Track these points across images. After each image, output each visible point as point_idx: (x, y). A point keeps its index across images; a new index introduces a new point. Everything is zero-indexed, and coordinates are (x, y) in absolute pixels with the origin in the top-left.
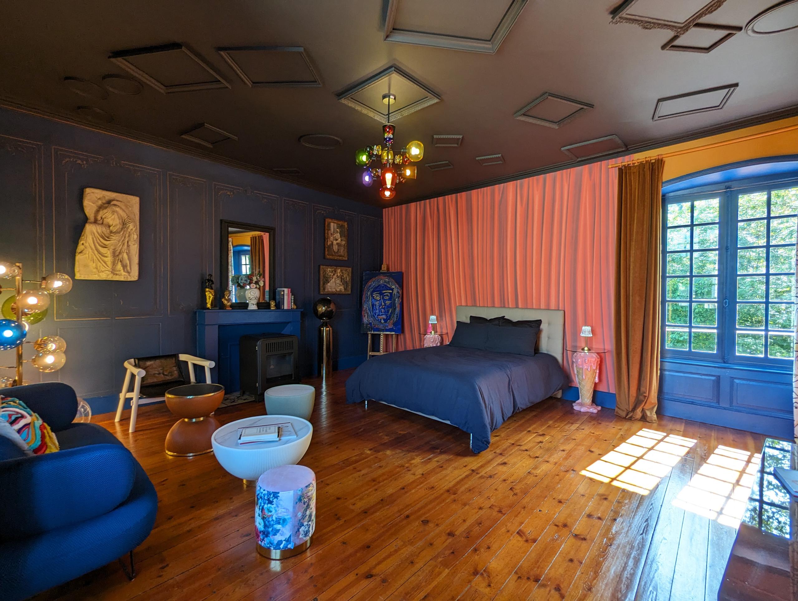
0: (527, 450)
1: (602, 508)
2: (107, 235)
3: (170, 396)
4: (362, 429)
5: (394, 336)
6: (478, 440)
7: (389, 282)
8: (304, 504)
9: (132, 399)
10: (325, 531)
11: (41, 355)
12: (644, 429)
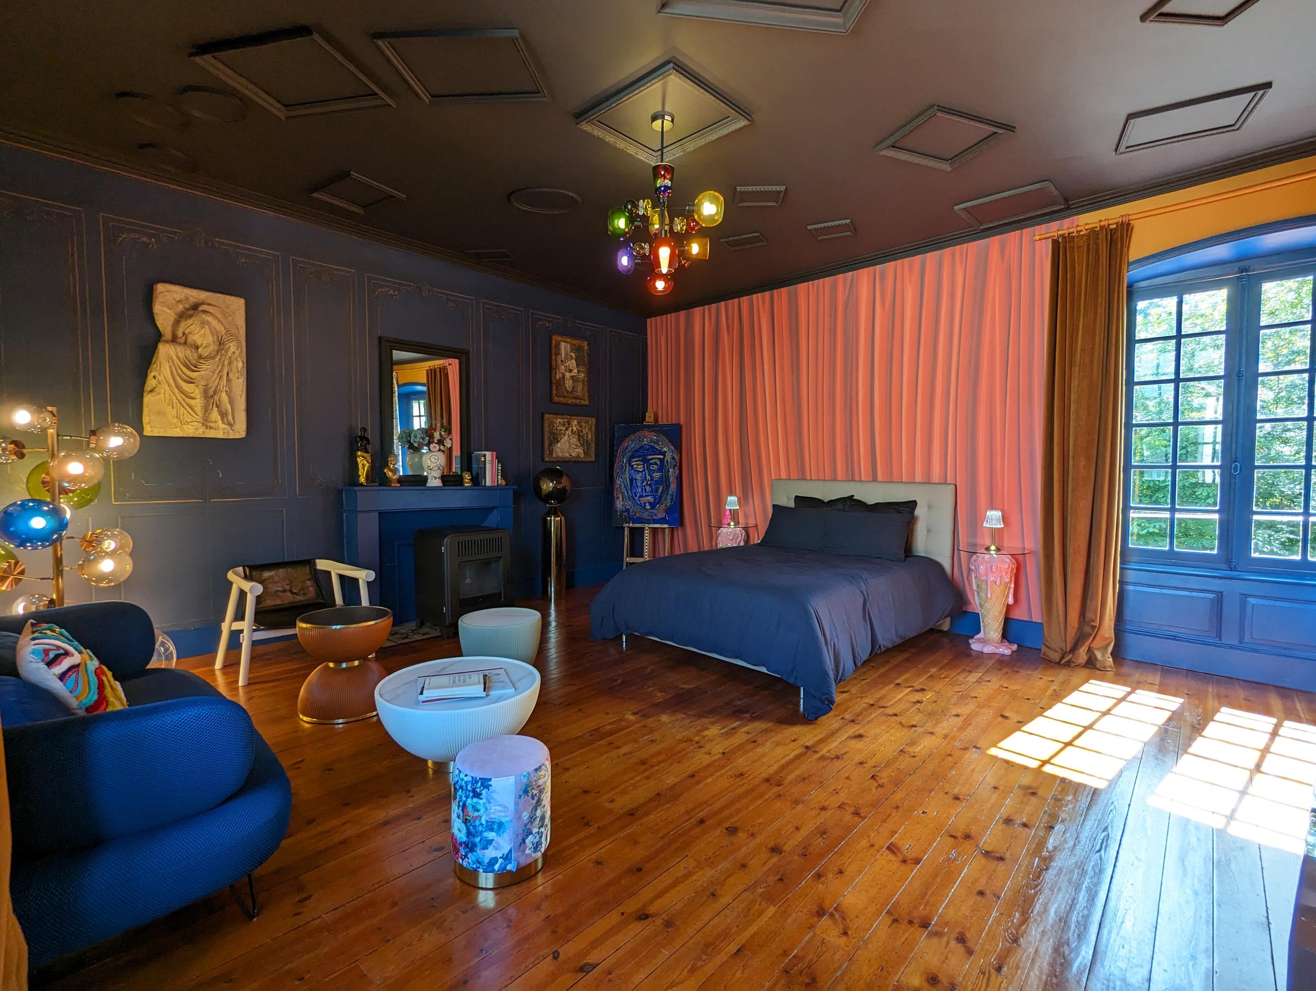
0: (896, 715)
1: (1028, 809)
2: (194, 362)
3: (304, 625)
4: (619, 682)
5: (667, 530)
6: (814, 697)
7: (657, 440)
8: (533, 798)
9: (242, 631)
10: (566, 843)
11: (92, 558)
12: (1091, 681)
